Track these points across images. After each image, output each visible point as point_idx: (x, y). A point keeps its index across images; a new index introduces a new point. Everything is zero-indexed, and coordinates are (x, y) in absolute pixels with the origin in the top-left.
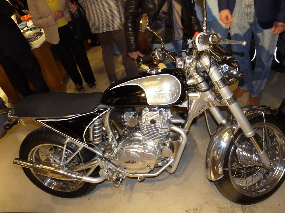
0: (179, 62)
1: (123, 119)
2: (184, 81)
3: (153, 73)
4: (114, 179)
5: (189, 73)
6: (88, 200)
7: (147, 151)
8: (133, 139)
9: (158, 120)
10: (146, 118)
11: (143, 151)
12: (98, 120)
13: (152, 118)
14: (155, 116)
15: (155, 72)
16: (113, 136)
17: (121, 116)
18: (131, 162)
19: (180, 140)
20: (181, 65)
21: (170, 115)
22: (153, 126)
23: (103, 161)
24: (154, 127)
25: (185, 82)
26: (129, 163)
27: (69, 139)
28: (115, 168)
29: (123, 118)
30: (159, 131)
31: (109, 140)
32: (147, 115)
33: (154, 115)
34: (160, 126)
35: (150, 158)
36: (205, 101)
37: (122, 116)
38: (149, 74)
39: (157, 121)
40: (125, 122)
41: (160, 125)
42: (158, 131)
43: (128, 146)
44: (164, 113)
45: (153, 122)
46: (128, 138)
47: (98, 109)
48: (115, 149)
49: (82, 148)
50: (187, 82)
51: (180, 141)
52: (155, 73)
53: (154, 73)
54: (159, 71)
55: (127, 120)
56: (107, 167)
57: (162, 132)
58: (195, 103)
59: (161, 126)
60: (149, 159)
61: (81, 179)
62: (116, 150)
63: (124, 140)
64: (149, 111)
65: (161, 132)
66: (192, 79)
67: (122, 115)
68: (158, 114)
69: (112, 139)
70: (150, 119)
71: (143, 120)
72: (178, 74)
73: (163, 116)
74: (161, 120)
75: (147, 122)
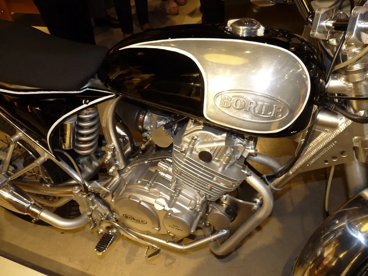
0: (322, 20)
1: (142, 123)
2: (320, 77)
3: (241, 34)
4: (100, 233)
5: (343, 61)
6: (62, 233)
7: (175, 210)
8: (154, 171)
9: (219, 155)
10: (192, 143)
11: (167, 208)
12: (90, 110)
13: (206, 147)
14: (215, 145)
15: (247, 33)
16: (118, 150)
17: (138, 116)
18: (136, 220)
19: (255, 202)
20: (323, 31)
21: (252, 149)
22: (202, 167)
23: (85, 196)
24: (205, 168)
25: (321, 80)
26: (132, 220)
27: (20, 134)
28: (108, 213)
29: (143, 121)
30: (215, 179)
31: (107, 156)
32: (196, 137)
33: (213, 142)
34: (217, 170)
35: (177, 227)
36: (353, 144)
37: (141, 117)
38: (230, 32)
39: (216, 159)
40: (146, 131)
41: (220, 167)
42: (212, 179)
43: (140, 186)
44: (238, 142)
45: (205, 156)
46: (146, 162)
47: (89, 87)
48: (116, 175)
49: (46, 160)
50: (326, 82)
51: (254, 204)
52: (245, 35)
53: (243, 33)
54: (258, 30)
55: (151, 128)
56: (91, 207)
57: (220, 183)
58: (322, 141)
59: (220, 170)
60: (175, 228)
61: (36, 214)
62: (117, 179)
63: (137, 164)
64: (203, 129)
65: (217, 181)
66: (343, 79)
67: (142, 115)
68: (223, 144)
69: (113, 156)
70: (200, 147)
71: (182, 144)
72: (308, 52)
73: (233, 149)
74: (225, 157)
75: (191, 153)
